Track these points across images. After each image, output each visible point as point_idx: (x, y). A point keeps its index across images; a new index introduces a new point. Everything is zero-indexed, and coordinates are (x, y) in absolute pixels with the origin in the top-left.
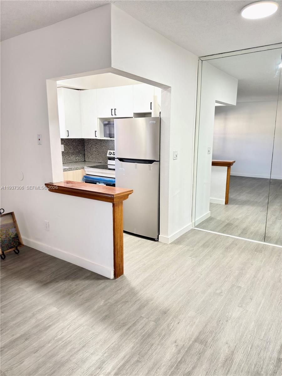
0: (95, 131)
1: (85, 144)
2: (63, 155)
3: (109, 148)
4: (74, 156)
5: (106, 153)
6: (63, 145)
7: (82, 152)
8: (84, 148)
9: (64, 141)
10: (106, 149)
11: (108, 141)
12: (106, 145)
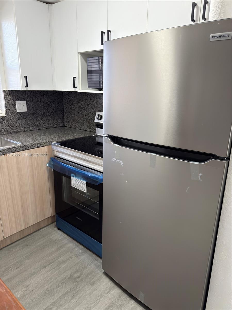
0: (74, 78)
1: (64, 100)
2: (26, 118)
3: (98, 108)
4: (45, 119)
5: (93, 115)
6: (25, 102)
7: (59, 113)
8: (63, 106)
9: (27, 95)
10: (94, 109)
11: (97, 96)
12: (94, 102)
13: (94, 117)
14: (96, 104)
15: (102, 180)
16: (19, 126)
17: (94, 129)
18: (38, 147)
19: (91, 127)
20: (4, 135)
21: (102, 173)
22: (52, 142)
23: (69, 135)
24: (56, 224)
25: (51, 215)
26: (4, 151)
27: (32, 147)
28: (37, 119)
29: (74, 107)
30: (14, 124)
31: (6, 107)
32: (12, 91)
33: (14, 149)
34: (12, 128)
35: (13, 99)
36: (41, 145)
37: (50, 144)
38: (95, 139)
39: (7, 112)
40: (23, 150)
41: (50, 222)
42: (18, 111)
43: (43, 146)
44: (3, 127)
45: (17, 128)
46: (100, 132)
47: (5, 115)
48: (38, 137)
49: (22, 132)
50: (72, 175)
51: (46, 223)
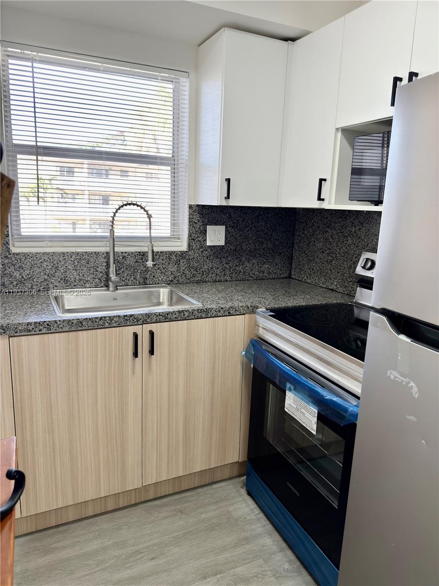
0: (321, 180)
1: (297, 227)
2: (220, 258)
3: (367, 245)
4: (255, 261)
5: (354, 260)
6: (223, 227)
7: (283, 251)
8: (293, 238)
9: (229, 215)
10: (357, 246)
11: (367, 219)
12: (360, 231)
13: (355, 264)
14: (365, 235)
15: (356, 416)
16: (207, 271)
17: (352, 288)
18: (230, 315)
19: (347, 285)
20: (178, 285)
21: (358, 398)
22: (257, 308)
23: (295, 297)
24: (245, 481)
25: (237, 460)
26: (168, 314)
27: (219, 314)
28: (240, 261)
29: (314, 242)
30: (199, 266)
31: (190, 235)
32: (203, 206)
33: (185, 313)
34: (194, 274)
35: (203, 222)
36: (236, 310)
37: (252, 310)
38: (352, 311)
39: (191, 244)
40: (201, 318)
41: (235, 473)
42: (209, 243)
43: (239, 313)
44: (179, 270)
45: (203, 274)
46: (365, 297)
47: (186, 250)
48: (235, 295)
49: (210, 282)
50: (288, 385)
51: (227, 474)
